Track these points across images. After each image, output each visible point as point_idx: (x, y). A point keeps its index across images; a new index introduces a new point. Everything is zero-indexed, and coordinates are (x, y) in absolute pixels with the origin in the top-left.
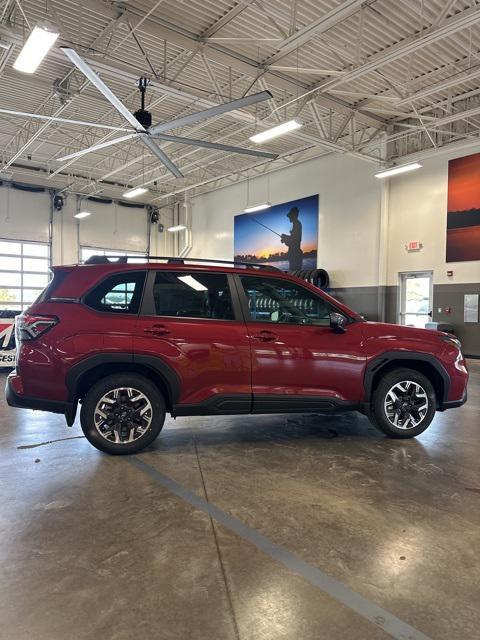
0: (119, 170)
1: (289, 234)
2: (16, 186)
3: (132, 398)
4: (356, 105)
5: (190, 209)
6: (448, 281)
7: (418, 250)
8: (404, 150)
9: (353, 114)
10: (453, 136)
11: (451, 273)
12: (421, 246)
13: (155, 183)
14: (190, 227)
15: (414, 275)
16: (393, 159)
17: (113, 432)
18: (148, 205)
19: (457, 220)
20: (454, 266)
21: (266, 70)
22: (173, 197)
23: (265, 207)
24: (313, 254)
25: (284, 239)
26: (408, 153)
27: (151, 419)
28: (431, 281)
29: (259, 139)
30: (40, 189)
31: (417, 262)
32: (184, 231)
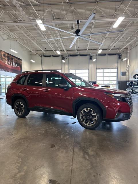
2: (81, 55)
13: (114, 47)
17: (18, 112)
30: (86, 55)
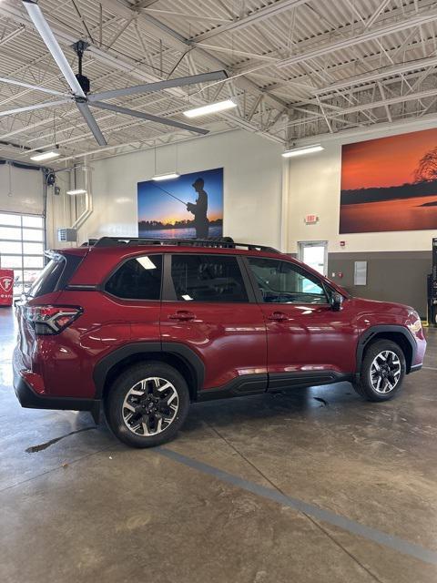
0: (19, 131)
1: (195, 203)
3: (159, 387)
4: (265, 88)
5: (90, 173)
6: (340, 250)
7: (315, 223)
8: (302, 133)
9: (262, 96)
10: (345, 124)
11: (343, 243)
12: (317, 219)
13: (57, 146)
14: (90, 192)
15: (311, 244)
16: (293, 140)
17: (141, 425)
18: (43, 168)
19: (350, 198)
20: (346, 237)
21: (194, 47)
22: (71, 161)
23: (175, 176)
24: (220, 223)
25: (190, 207)
26: (307, 136)
27: (177, 407)
28: (326, 249)
29: (191, 114)
31: (314, 233)
32: (84, 196)
